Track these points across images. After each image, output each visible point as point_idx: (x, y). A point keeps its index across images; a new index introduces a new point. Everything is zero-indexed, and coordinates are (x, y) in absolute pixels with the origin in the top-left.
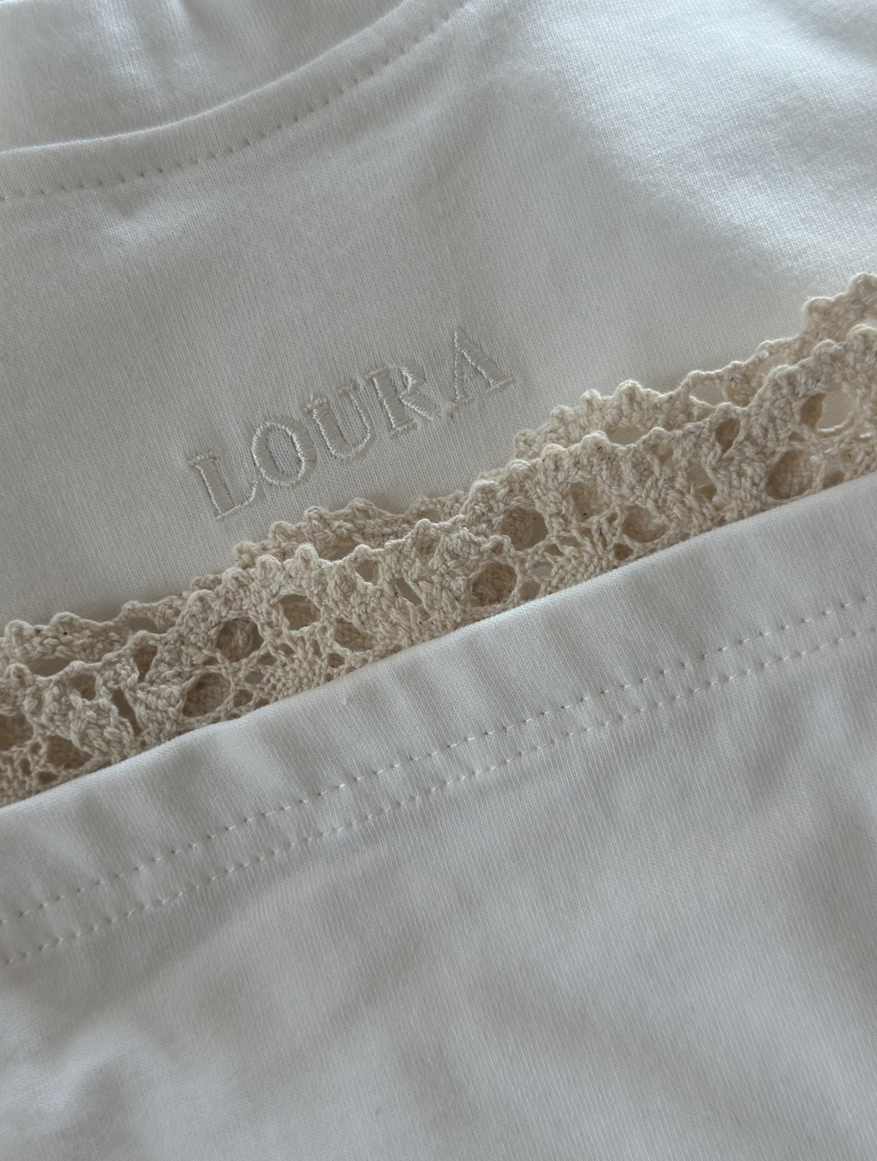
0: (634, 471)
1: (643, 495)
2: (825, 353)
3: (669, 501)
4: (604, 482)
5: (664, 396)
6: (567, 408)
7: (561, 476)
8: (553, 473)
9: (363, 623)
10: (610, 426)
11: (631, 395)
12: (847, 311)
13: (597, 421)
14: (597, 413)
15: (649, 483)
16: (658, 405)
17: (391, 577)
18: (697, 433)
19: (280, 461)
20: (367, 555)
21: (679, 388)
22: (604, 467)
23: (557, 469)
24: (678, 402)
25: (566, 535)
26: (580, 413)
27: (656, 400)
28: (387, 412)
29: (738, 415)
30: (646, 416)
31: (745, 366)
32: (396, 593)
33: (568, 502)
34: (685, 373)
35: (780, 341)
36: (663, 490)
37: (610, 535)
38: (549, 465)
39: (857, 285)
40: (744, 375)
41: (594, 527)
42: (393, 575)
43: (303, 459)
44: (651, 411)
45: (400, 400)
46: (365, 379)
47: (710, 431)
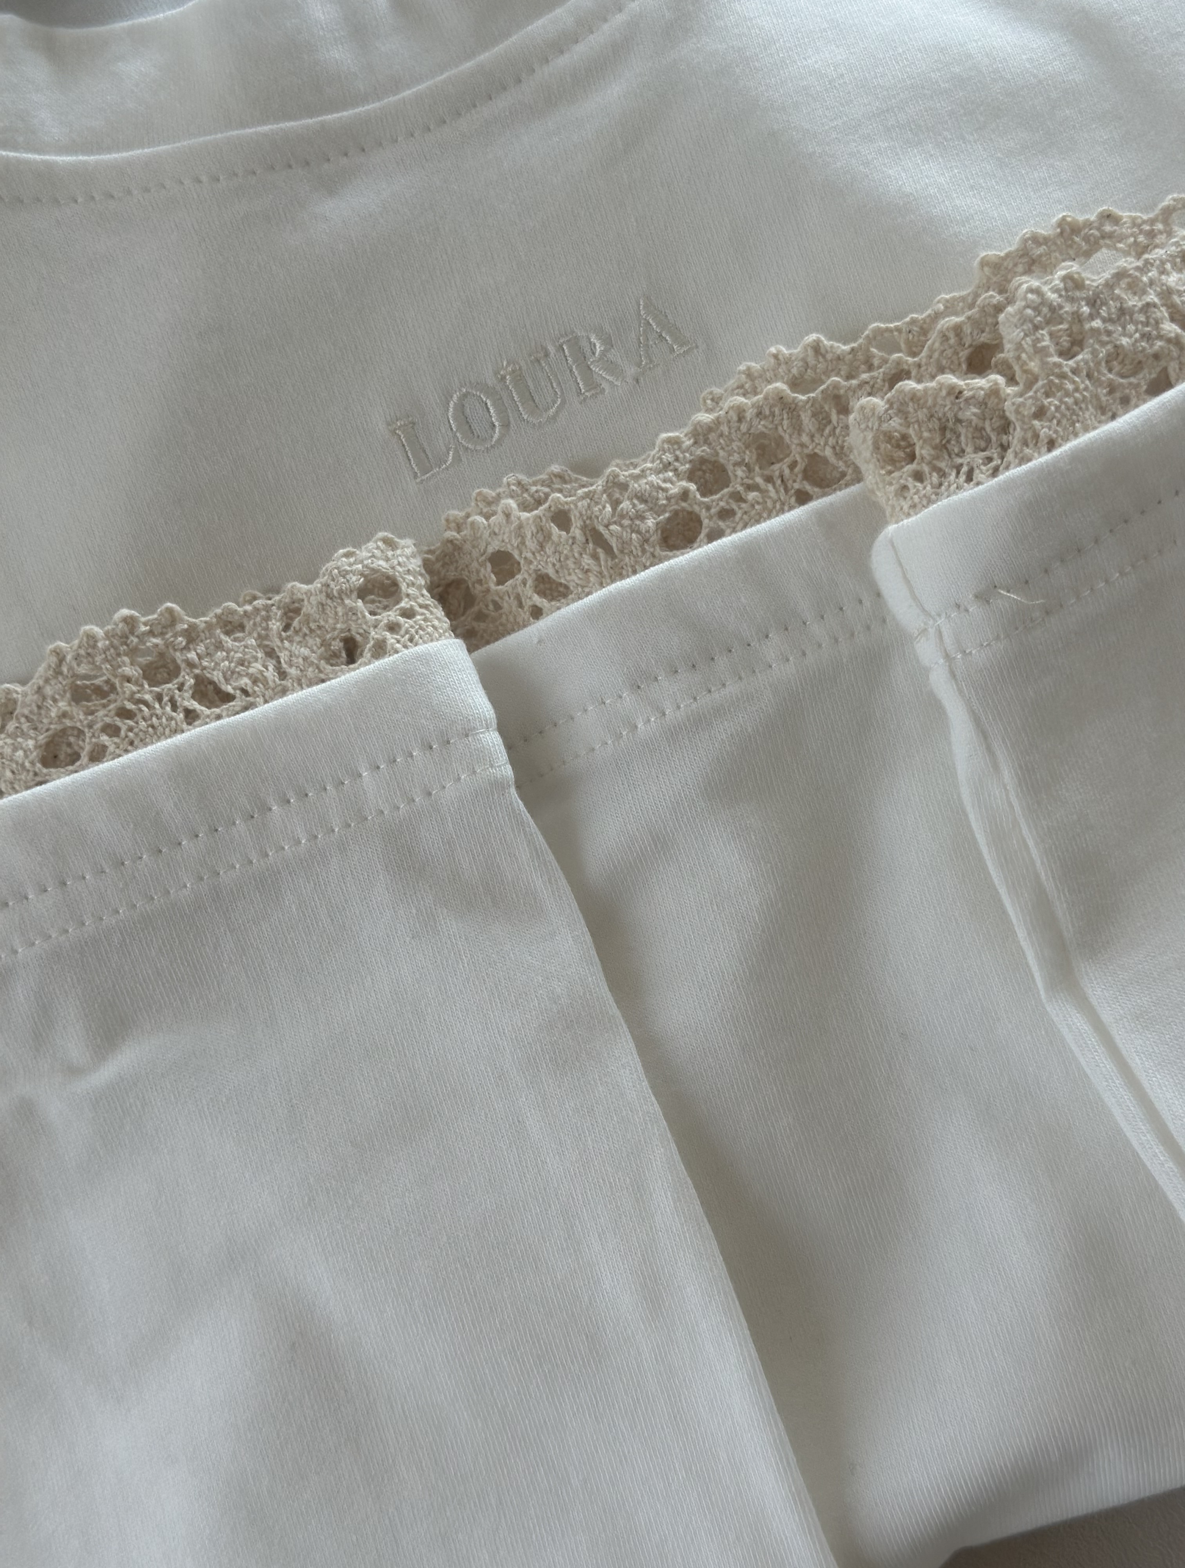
0: (813, 419)
1: (822, 443)
2: (989, 304)
3: (845, 448)
4: (785, 431)
5: (846, 348)
6: (753, 364)
7: (744, 427)
8: (736, 424)
9: (557, 572)
10: (796, 378)
11: (817, 348)
12: (1015, 265)
13: (783, 374)
14: (783, 366)
15: (827, 431)
16: (841, 357)
17: (582, 523)
18: (871, 383)
19: (475, 426)
20: (560, 503)
21: (860, 341)
22: (785, 416)
23: (740, 419)
24: (859, 353)
25: (751, 482)
26: (766, 368)
27: (839, 352)
28: (576, 378)
29: (909, 366)
30: (830, 368)
31: (922, 319)
32: (587, 540)
33: (751, 452)
34: (865, 326)
35: (955, 296)
36: (841, 438)
37: (791, 482)
38: (732, 417)
39: (1025, 241)
40: (921, 328)
41: (777, 473)
42: (585, 522)
43: (497, 424)
44: (834, 362)
45: (589, 367)
46: (555, 346)
47: (884, 381)
